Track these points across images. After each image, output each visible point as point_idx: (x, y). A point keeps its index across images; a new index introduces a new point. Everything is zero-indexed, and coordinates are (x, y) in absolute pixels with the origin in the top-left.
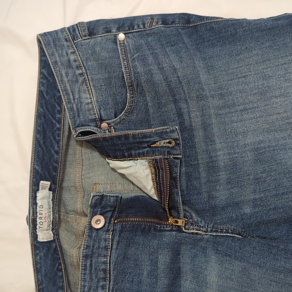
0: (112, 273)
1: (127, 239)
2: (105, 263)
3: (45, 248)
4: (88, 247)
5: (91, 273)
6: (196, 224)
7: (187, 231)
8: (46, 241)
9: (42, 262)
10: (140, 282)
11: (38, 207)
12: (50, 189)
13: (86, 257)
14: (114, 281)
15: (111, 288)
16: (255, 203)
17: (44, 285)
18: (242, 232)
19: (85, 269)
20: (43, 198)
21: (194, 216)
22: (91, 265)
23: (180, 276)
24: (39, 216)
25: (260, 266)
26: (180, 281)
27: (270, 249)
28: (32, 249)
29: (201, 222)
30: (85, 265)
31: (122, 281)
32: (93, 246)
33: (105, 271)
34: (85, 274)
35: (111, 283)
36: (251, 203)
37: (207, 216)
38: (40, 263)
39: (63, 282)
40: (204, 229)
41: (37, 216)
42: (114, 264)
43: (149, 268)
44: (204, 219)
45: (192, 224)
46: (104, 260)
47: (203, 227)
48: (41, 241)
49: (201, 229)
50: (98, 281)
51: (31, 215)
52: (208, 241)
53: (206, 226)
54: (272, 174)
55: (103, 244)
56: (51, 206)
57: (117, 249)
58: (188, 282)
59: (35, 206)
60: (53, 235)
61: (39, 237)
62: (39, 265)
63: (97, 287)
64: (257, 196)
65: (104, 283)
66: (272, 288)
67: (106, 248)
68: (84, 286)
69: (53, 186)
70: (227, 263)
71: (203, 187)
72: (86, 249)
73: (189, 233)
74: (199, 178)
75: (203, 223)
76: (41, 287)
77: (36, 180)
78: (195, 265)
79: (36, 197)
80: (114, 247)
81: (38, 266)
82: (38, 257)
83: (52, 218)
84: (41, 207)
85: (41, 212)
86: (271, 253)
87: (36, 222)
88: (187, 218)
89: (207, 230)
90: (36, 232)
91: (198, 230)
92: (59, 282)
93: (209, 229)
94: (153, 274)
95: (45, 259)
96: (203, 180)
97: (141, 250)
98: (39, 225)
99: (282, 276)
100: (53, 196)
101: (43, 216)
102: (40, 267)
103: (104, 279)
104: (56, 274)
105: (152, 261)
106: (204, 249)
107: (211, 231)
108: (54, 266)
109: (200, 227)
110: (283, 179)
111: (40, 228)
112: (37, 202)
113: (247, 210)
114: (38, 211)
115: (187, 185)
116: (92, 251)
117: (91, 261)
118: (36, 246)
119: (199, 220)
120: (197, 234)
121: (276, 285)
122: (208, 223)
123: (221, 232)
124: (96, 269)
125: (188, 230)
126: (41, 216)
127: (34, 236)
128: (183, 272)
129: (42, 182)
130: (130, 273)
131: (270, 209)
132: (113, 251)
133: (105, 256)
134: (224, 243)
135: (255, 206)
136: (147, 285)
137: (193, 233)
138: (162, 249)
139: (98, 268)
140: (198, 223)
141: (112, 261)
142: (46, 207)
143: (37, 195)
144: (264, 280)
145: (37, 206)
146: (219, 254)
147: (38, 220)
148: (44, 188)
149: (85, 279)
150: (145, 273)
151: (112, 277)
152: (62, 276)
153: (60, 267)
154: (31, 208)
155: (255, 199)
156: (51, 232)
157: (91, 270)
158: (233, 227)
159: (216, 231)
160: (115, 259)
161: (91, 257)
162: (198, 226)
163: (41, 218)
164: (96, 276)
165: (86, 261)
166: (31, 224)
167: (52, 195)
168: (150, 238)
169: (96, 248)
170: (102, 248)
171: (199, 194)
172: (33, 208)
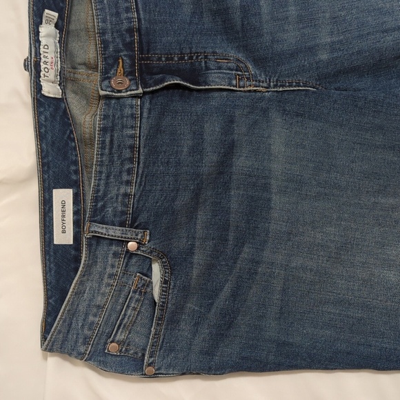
0: (142, 151)
1: (161, 105)
2: (133, 137)
3: (51, 106)
4: (105, 117)
5: (110, 153)
6: (255, 78)
7: (242, 89)
8: (52, 96)
9: (48, 124)
10: (178, 163)
11: (41, 47)
12: (56, 26)
13: (104, 130)
14: (144, 163)
15: (140, 172)
16: (332, 47)
17: (50, 159)
18: (316, 84)
19: (103, 148)
20: (48, 36)
21: (251, 67)
22: (112, 141)
23: (233, 153)
24: (43, 59)
25: (341, 126)
26: (232, 158)
27: (355, 101)
28: (34, 104)
29: (260, 75)
30: (103, 142)
31: (154, 163)
32: (114, 116)
33: (132, 147)
34: (102, 155)
35: (141, 165)
36: (328, 47)
37: (269, 66)
38: (45, 126)
39: (76, 155)
40: (265, 85)
41: (40, 59)
42: (145, 138)
43: (190, 143)
44: (265, 71)
45: (248, 79)
46: (130, 132)
47: (263, 82)
48: (47, 94)
49: (261, 84)
50: (122, 164)
51: (33, 56)
52: (270, 100)
53: (268, 80)
54: (354, 11)
55: (128, 111)
56: (59, 50)
57: (148, 118)
58: (243, 158)
59: (37, 45)
60: (61, 91)
61: (43, 88)
62: (43, 128)
63: (120, 172)
64: (335, 39)
65: (131, 166)
66: (355, 152)
67: (133, 116)
68: (101, 172)
69: (60, 22)
70: (298, 126)
71: (265, 26)
72: (104, 119)
73: (245, 92)
74: (260, 14)
75: (263, 76)
76: (45, 161)
77: (38, 10)
78: (254, 134)
79: (38, 32)
80: (145, 115)
81: (43, 130)
82: (43, 118)
83: (59, 66)
84: (46, 47)
85: (46, 55)
86: (356, 106)
87: (40, 66)
88: (241, 71)
89: (269, 85)
90: (40, 81)
91: (257, 87)
92: (72, 154)
93: (272, 84)
94: (197, 150)
95: (52, 121)
96: (265, 17)
97: (180, 118)
98: (44, 72)
99: (368, 136)
100: (61, 38)
101: (49, 60)
102: (45, 131)
103: (131, 160)
104: (67, 144)
105: (194, 133)
106: (265, 111)
107: (275, 86)
108: (64, 133)
109: (260, 82)
110: (368, 17)
111: (45, 76)
112: (40, 39)
113: (324, 56)
114: (41, 52)
115: (243, 25)
116: (113, 122)
117: (112, 136)
118: (40, 101)
119: (257, 73)
120: (255, 91)
121: (360, 148)
122: (271, 77)
123: (289, 86)
124: (119, 146)
125: (244, 87)
126: (47, 60)
127: (37, 87)
128: (237, 147)
129: (47, 11)
130: (165, 152)
131: (353, 53)
132: (144, 120)
133: (132, 127)
134: (294, 100)
135: (333, 50)
136: (188, 166)
137: (250, 91)
138: (209, 114)
139: (122, 145)
140: (256, 77)
141: (142, 134)
142: (52, 48)
143: (40, 30)
144: (345, 143)
145: (40, 45)
146: (287, 114)
147: (42, 64)
148: (48, 22)
149: (102, 161)
150: (185, 150)
151: (142, 157)
152: (75, 148)
153: (72, 136)
154: (32, 46)
155: (333, 43)
156: (59, 87)
157: (111, 149)
158: (305, 80)
159: (282, 86)
160: (146, 132)
161: (112, 131)
162: (256, 81)
163: (46, 63)
164: (119, 157)
165: (104, 136)
166: (33, 69)
167: (58, 35)
168: (192, 103)
169: (118, 118)
170: (127, 117)
171: (260, 35)
172: (35, 47)
